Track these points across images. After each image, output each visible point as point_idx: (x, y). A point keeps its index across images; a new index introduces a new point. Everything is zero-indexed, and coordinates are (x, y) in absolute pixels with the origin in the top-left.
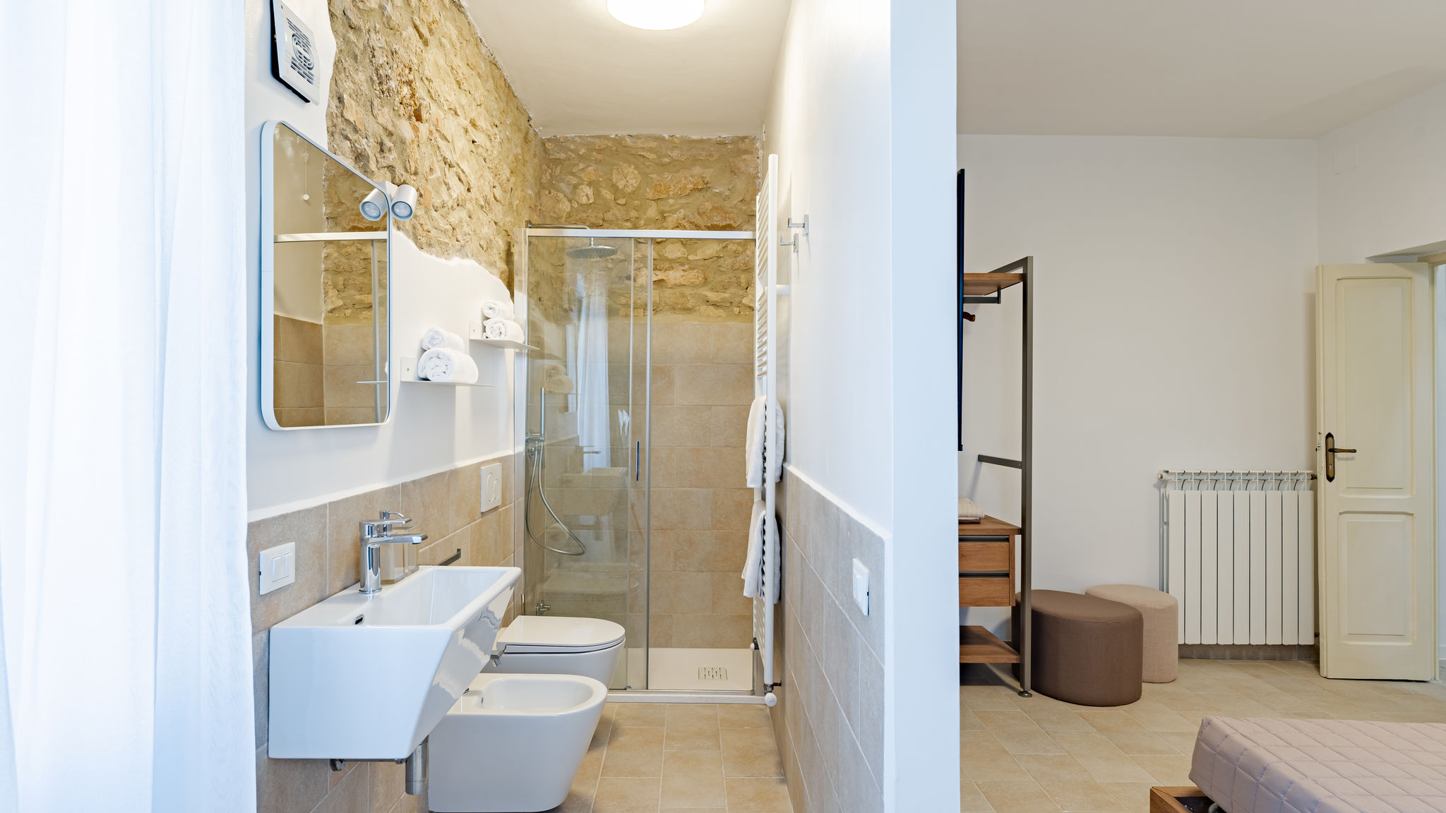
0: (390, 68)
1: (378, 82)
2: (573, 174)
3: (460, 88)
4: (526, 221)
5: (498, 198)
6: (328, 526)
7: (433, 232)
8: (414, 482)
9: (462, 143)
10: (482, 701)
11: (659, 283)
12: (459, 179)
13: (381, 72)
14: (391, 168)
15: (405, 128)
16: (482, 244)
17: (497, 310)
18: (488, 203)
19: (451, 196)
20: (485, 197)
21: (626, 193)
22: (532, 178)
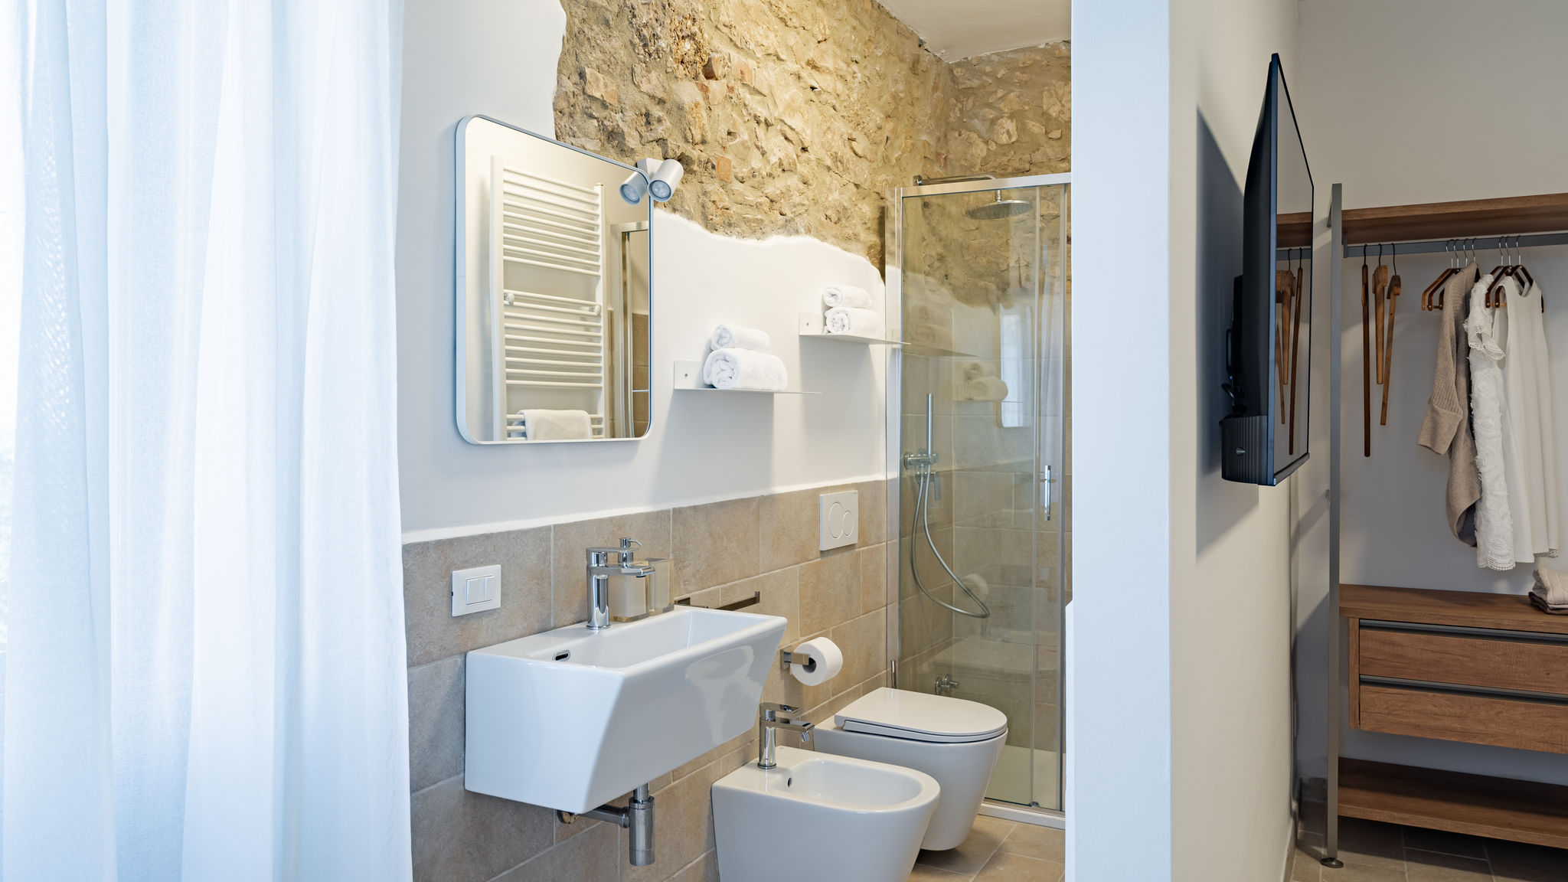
0: (660, 25)
1: (641, 44)
2: (990, 106)
3: (787, 26)
4: (915, 177)
5: (860, 153)
6: (552, 551)
7: (735, 208)
8: (695, 508)
9: (789, 93)
10: (789, 784)
12: (786, 138)
13: (645, 32)
14: (662, 142)
15: (688, 92)
16: (828, 214)
17: (840, 296)
18: (840, 161)
19: (768, 161)
20: (834, 154)
21: (1061, 122)
22: (930, 119)
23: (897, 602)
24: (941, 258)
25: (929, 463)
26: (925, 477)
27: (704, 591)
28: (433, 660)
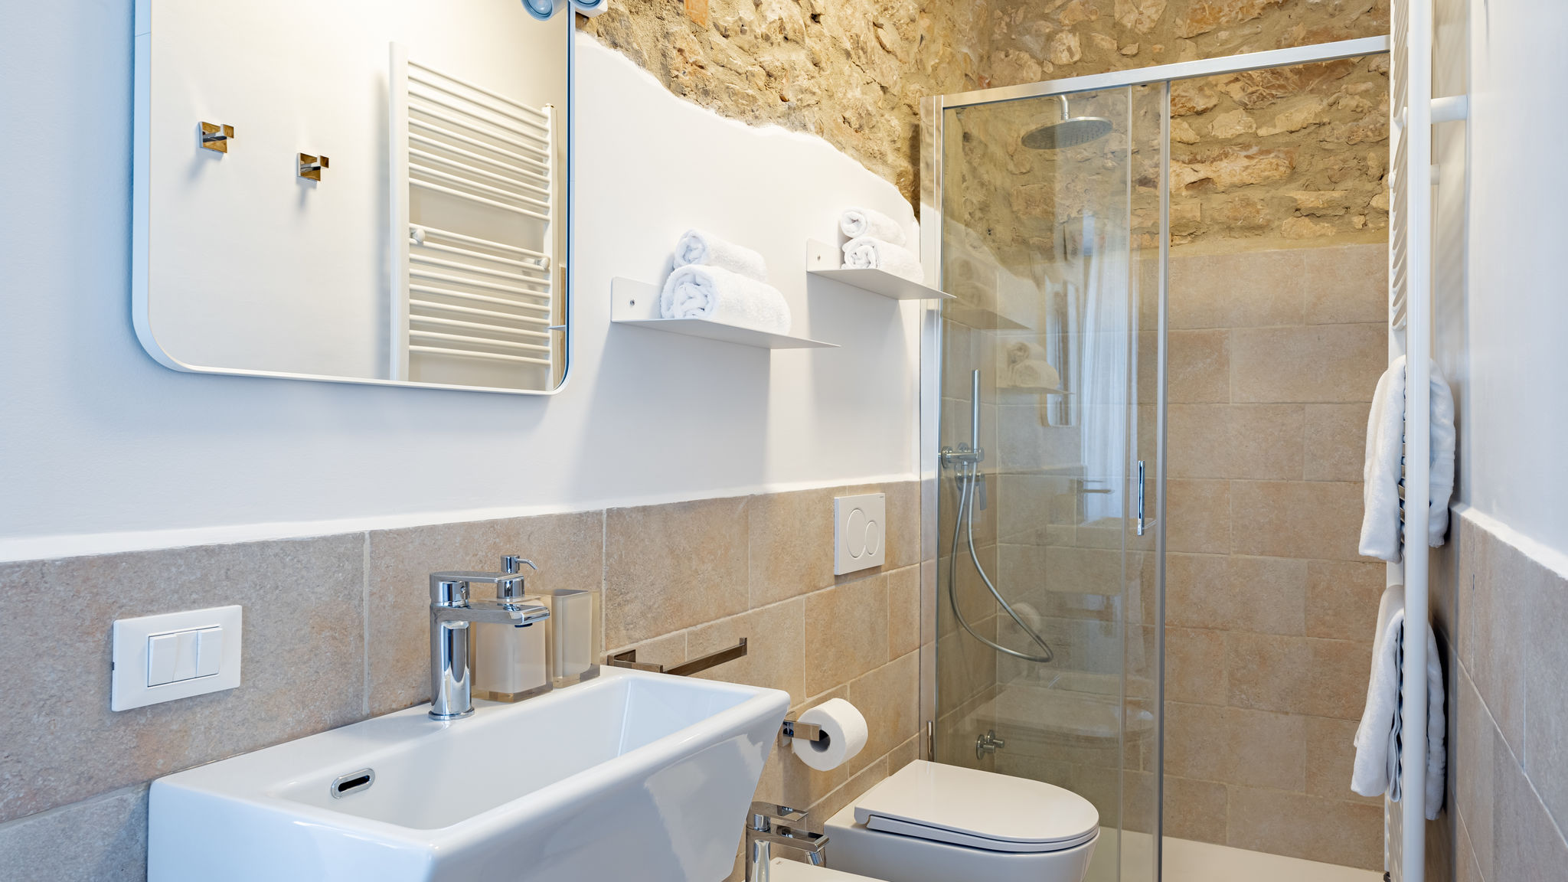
2: (1045, 17)
5: (888, 46)
6: (366, 579)
7: (712, 70)
11: (1201, 185)
16: (846, 116)
17: (863, 221)
18: (862, 49)
19: (764, 17)
20: (854, 36)
21: (1138, 35)
22: (972, 29)
23: (935, 641)
24: (984, 208)
25: (975, 460)
26: (969, 479)
27: (660, 638)
28: (56, 805)
